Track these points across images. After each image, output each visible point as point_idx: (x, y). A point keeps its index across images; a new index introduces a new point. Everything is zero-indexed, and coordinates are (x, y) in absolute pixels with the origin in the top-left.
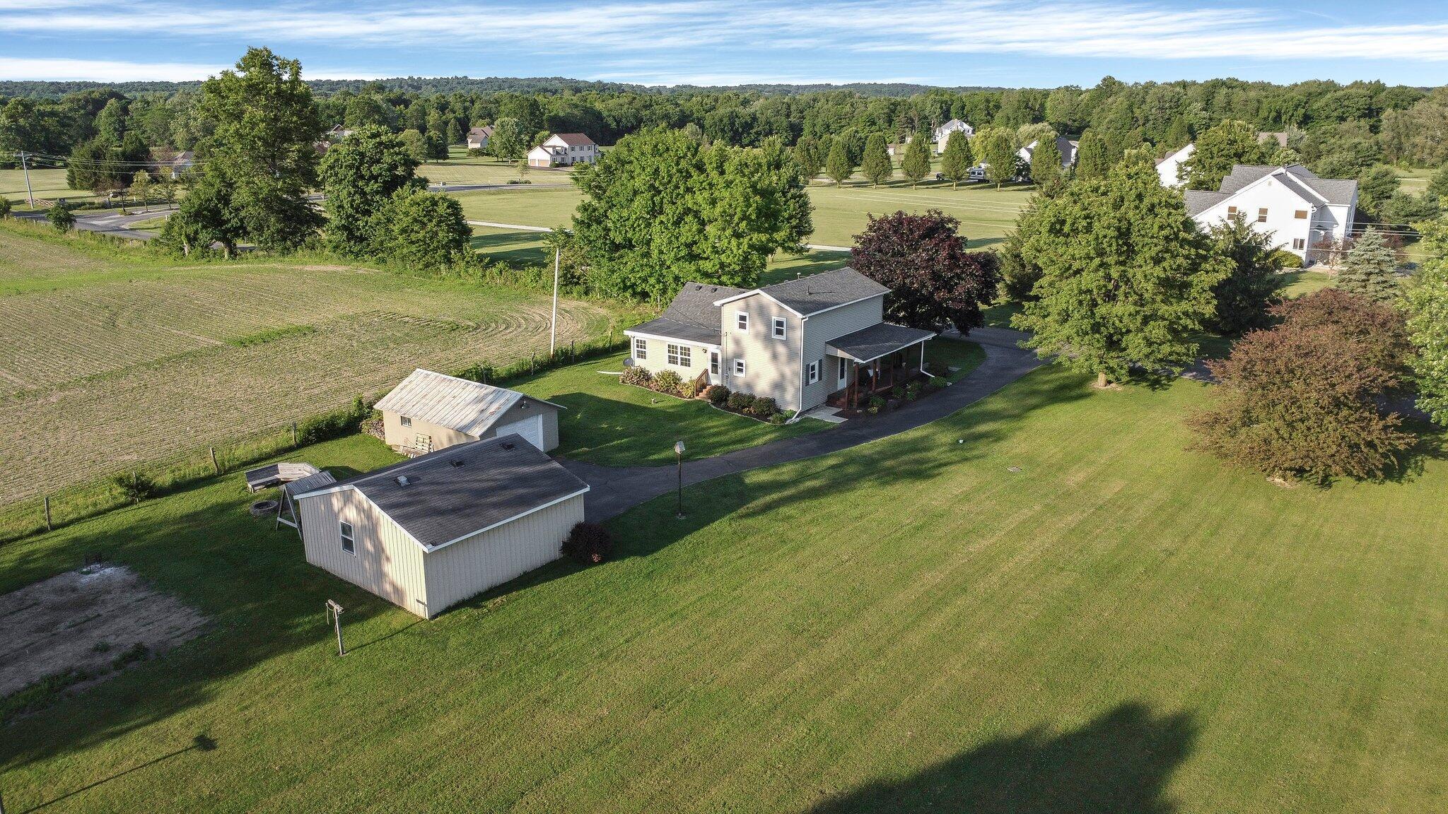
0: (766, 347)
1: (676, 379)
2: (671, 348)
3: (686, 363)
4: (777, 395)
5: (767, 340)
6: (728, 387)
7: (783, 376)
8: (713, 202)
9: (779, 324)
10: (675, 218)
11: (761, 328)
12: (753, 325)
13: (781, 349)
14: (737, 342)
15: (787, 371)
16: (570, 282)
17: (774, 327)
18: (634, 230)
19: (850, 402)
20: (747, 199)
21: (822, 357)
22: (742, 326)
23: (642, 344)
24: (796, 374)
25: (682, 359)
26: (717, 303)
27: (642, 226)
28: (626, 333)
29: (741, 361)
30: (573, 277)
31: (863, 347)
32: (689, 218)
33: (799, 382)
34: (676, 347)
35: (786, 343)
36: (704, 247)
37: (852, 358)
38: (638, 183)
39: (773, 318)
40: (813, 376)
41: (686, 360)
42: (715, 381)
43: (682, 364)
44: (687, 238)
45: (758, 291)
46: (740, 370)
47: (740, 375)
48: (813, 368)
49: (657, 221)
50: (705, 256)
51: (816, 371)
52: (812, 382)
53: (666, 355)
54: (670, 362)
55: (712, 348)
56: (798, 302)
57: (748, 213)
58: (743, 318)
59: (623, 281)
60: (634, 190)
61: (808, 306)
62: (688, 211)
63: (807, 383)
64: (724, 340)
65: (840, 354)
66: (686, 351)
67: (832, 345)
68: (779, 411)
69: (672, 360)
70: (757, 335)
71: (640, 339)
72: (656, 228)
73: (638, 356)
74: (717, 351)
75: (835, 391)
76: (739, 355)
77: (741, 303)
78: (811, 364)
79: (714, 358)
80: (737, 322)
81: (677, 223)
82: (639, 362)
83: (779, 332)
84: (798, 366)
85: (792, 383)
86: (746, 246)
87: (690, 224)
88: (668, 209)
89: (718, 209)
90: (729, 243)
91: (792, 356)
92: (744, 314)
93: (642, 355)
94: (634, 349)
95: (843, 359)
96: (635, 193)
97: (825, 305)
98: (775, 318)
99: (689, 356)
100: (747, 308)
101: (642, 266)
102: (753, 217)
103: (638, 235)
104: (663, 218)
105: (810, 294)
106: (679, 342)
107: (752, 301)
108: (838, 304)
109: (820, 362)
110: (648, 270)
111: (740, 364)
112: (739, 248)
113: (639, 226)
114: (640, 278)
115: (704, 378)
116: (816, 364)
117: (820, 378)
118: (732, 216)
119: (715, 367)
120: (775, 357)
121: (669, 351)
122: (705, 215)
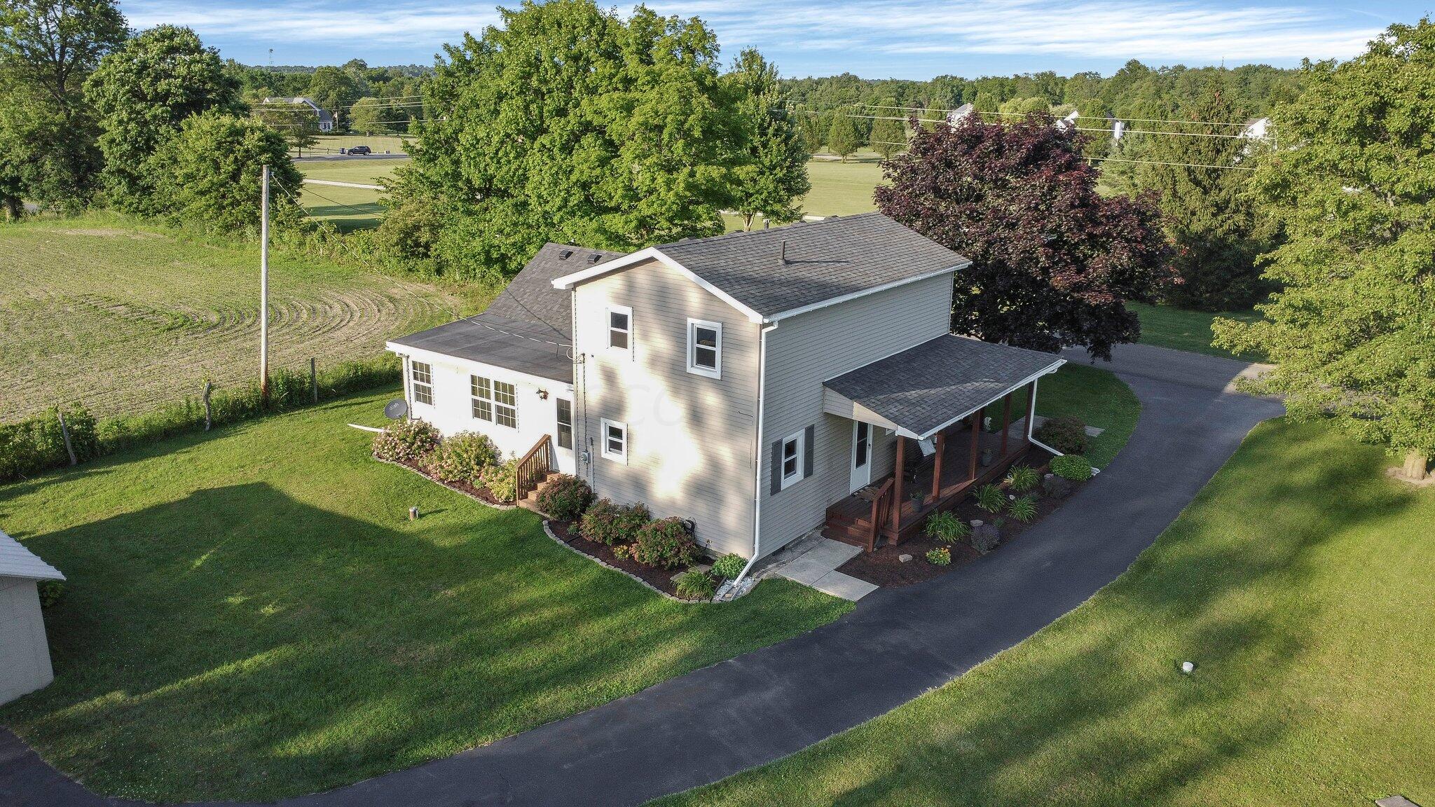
0: (676, 390)
1: (485, 454)
2: (478, 385)
3: (507, 418)
4: (699, 514)
5: (676, 374)
6: (590, 482)
7: (715, 465)
8: (628, 108)
9: (706, 336)
10: (565, 137)
11: (662, 343)
12: (645, 336)
13: (711, 400)
14: (610, 377)
15: (726, 453)
16: (413, 254)
17: (691, 344)
18: (498, 162)
19: (881, 531)
20: (686, 99)
21: (813, 418)
22: (619, 341)
23: (422, 372)
24: (745, 462)
25: (499, 409)
26: (560, 283)
27: (512, 155)
28: (393, 347)
29: (617, 425)
30: (417, 244)
31: (913, 394)
32: (588, 140)
33: (754, 485)
34: (487, 381)
35: (724, 385)
36: (611, 189)
37: (888, 425)
38: (504, 83)
39: (690, 321)
40: (790, 468)
41: (507, 410)
42: (566, 464)
43: (500, 421)
44: (582, 172)
45: (650, 252)
46: (616, 446)
47: (612, 456)
48: (791, 448)
49: (537, 145)
50: (613, 204)
51: (800, 455)
52: (786, 483)
53: (466, 398)
54: (476, 414)
55: (558, 390)
56: (753, 281)
57: (687, 126)
58: (619, 321)
59: (488, 253)
60: (499, 92)
61: (778, 291)
62: (587, 127)
63: (775, 488)
64: (578, 370)
65: (860, 412)
66: (506, 392)
67: (840, 392)
68: (703, 557)
69: (480, 411)
70: (654, 361)
71: (418, 360)
72: (534, 159)
73: (418, 398)
74: (569, 397)
75: (842, 496)
76: (613, 408)
77: (616, 282)
78: (786, 440)
79: (563, 412)
80: (606, 328)
81: (567, 149)
82: (420, 412)
83: (706, 358)
84: (753, 445)
85: (739, 487)
86: (682, 185)
87: (590, 148)
88: (554, 125)
89: (637, 118)
90: (653, 180)
91: (736, 419)
92: (626, 310)
93: (424, 395)
94: (409, 382)
95: (863, 427)
96: (501, 97)
97: (825, 290)
98: (694, 322)
99: (512, 403)
100: (629, 294)
101: (515, 224)
102: (697, 133)
103: (505, 169)
104: (544, 140)
105: (787, 263)
106: (495, 373)
107: (641, 275)
108: (858, 289)
109: (810, 432)
110: (524, 231)
111: (615, 432)
112: (670, 189)
113: (507, 154)
114: (514, 244)
115: (542, 454)
116: (800, 437)
117: (808, 472)
118: (660, 129)
119: (564, 430)
120: (696, 417)
121: (474, 392)
122: (614, 131)
